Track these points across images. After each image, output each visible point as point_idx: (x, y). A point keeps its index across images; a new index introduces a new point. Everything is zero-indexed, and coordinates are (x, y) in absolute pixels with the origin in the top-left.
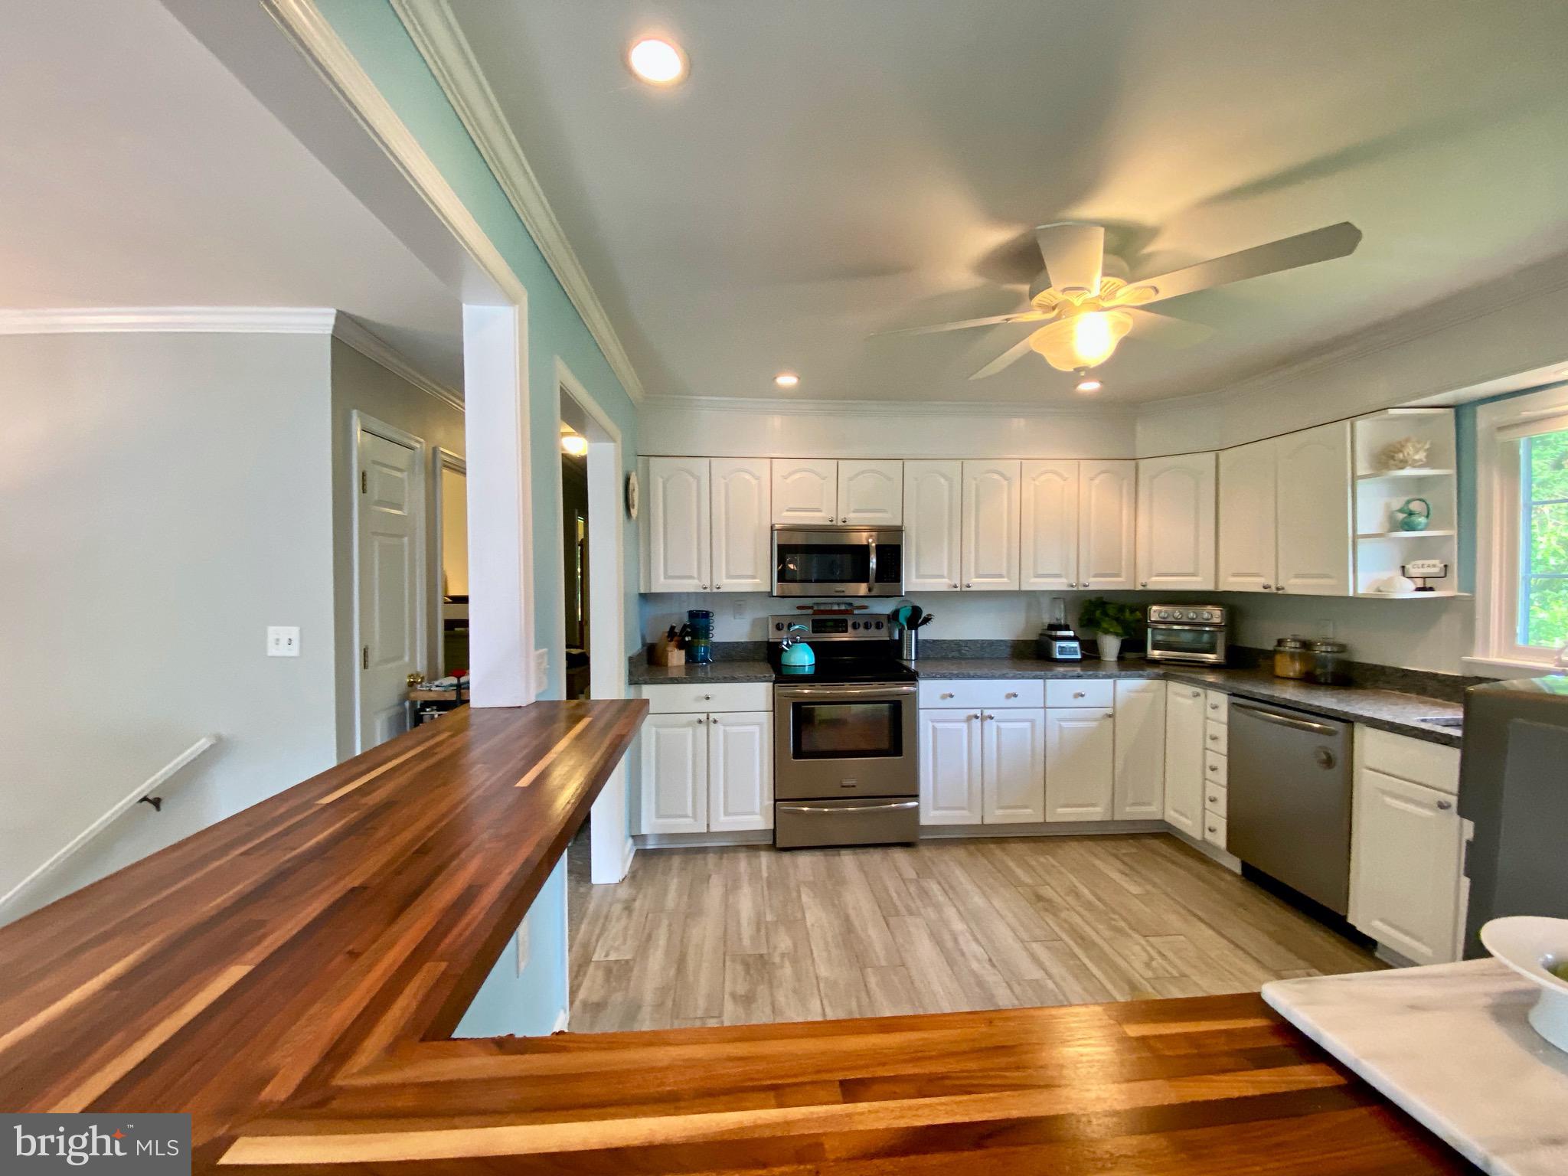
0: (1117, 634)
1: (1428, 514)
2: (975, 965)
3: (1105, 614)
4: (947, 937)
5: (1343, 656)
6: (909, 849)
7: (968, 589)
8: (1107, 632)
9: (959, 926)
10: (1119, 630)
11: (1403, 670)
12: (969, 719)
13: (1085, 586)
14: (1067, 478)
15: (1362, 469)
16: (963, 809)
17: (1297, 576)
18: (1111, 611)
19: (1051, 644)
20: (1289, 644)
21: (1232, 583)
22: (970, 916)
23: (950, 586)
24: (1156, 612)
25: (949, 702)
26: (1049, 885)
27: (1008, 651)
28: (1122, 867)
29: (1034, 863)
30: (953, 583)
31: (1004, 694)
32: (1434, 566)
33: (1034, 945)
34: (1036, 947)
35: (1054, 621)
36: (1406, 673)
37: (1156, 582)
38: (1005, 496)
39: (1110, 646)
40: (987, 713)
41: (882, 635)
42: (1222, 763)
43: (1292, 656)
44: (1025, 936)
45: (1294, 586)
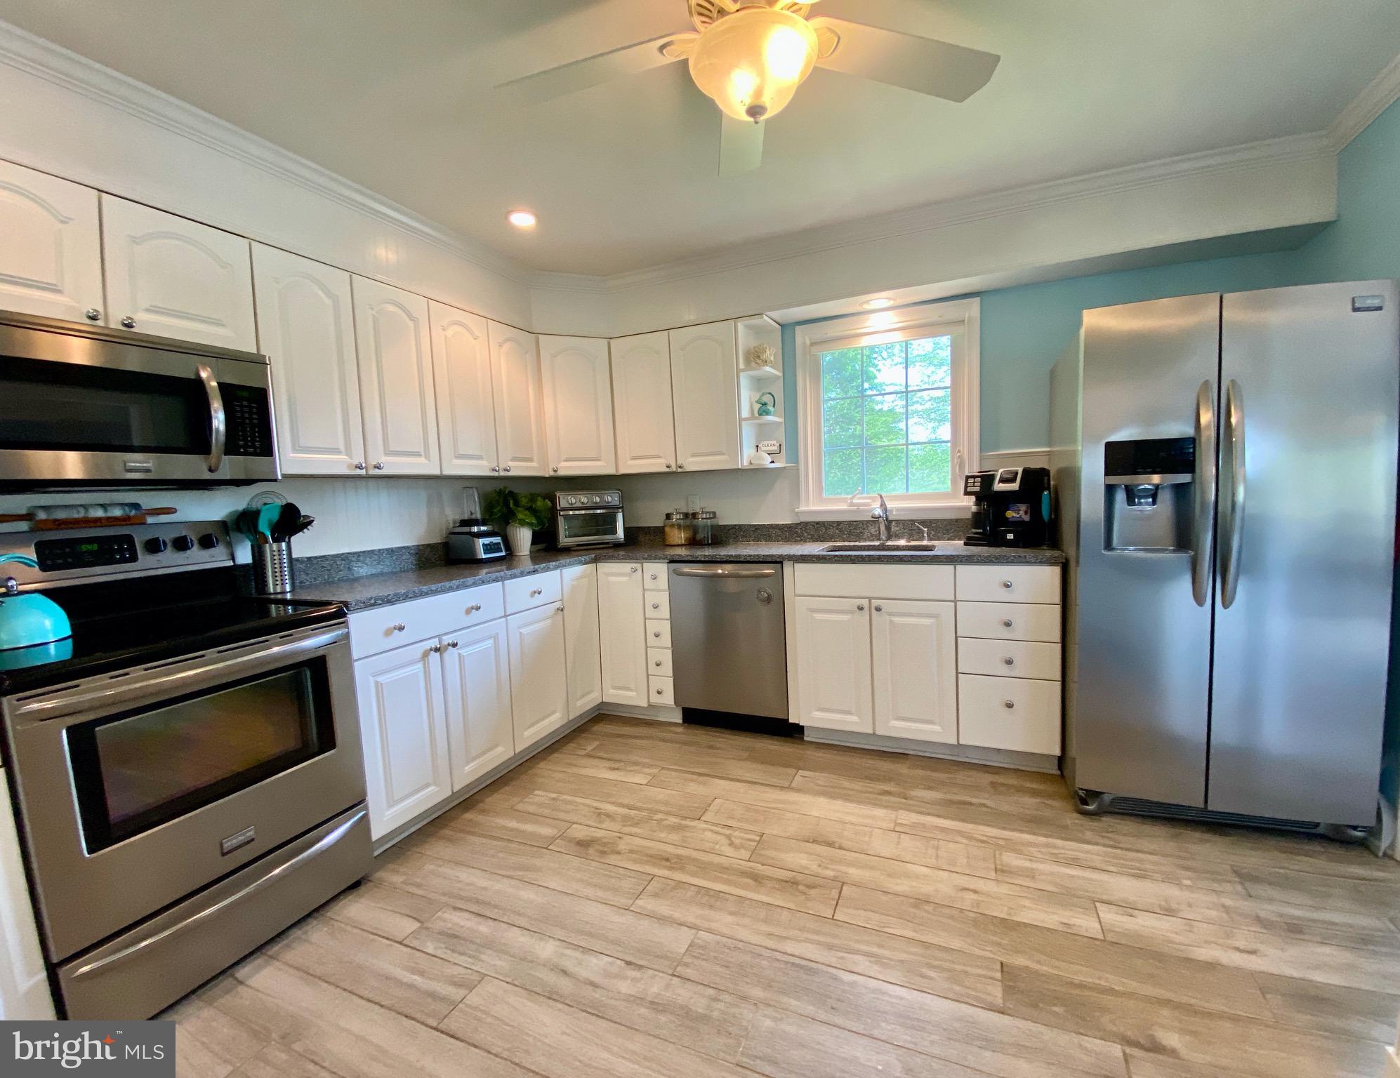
0: (530, 525)
1: (774, 404)
2: (624, 987)
3: (517, 503)
4: (552, 979)
5: (714, 522)
6: (363, 889)
7: (377, 472)
8: (523, 523)
9: (547, 950)
10: (534, 521)
11: (755, 525)
12: (426, 655)
13: (506, 470)
14: (478, 337)
15: (742, 366)
16: (427, 785)
17: (694, 455)
18: (524, 501)
19: (474, 543)
20: (674, 517)
21: (630, 466)
22: (541, 924)
23: (349, 466)
24: (565, 500)
25: (399, 638)
26: (574, 823)
27: (409, 560)
28: (608, 764)
29: (531, 809)
30: (356, 462)
31: (464, 610)
32: (774, 445)
33: (639, 902)
34: (645, 903)
35: (466, 517)
36: (757, 528)
37: (566, 467)
38: (413, 343)
39: (523, 537)
40: (447, 640)
41: (215, 559)
42: (665, 629)
43: (679, 527)
44: (623, 901)
45: (692, 464)
